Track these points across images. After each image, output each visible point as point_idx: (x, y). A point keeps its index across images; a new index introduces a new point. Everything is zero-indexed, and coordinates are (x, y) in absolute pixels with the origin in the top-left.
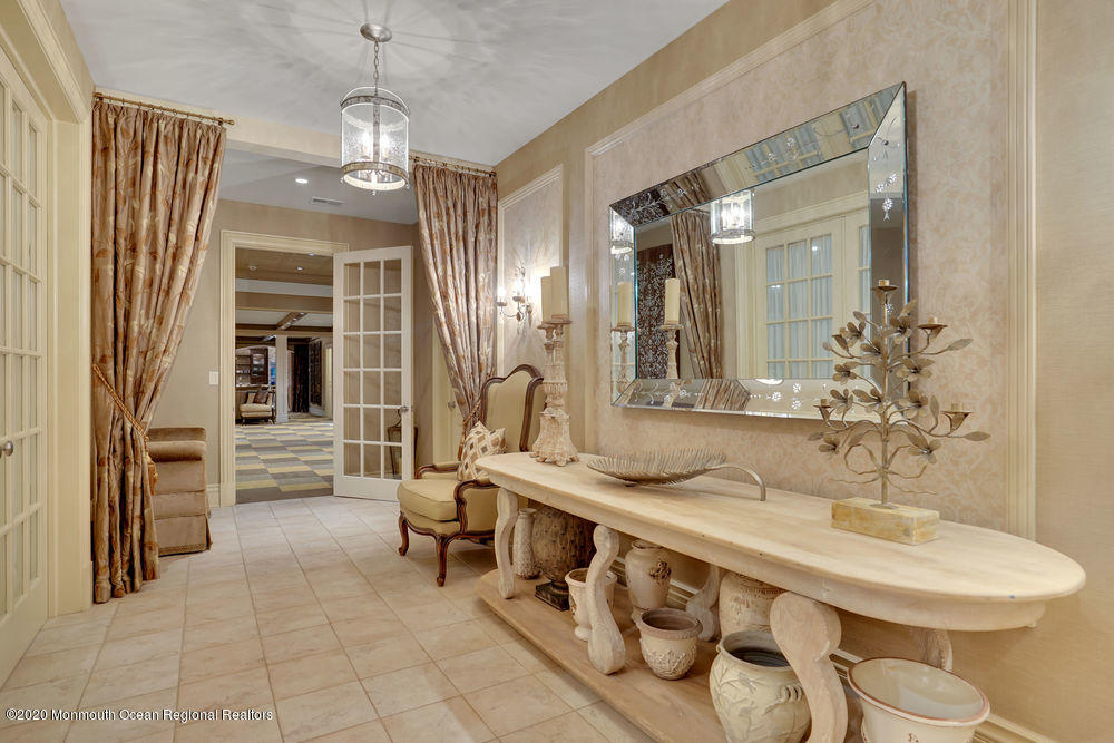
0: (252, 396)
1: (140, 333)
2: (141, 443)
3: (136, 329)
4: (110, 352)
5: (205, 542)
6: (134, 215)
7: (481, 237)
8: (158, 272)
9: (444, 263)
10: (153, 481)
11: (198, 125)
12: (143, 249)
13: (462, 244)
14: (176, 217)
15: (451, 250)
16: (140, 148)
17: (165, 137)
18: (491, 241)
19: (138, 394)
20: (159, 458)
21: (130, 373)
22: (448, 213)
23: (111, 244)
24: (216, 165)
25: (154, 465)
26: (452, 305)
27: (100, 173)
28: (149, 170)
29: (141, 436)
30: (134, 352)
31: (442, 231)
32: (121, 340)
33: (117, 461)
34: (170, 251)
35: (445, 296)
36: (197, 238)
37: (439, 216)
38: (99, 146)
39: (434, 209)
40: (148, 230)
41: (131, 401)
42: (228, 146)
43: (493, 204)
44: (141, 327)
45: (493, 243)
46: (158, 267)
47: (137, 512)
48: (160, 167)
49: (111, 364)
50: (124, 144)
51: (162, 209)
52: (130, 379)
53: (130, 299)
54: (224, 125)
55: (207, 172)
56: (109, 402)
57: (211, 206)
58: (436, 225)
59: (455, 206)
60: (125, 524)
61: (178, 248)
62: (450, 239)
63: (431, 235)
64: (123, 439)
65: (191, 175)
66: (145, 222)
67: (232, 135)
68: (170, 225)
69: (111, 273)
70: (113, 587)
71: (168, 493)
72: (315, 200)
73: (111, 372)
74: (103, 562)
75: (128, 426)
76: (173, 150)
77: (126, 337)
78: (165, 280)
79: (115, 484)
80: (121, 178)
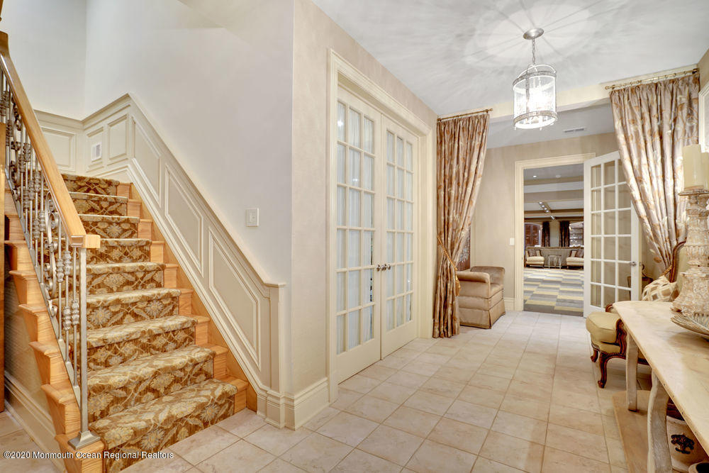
0: (574, 253)
1: (453, 220)
2: (453, 271)
3: (451, 219)
4: (443, 230)
5: (488, 324)
6: (451, 167)
7: (680, 127)
8: (460, 192)
9: (639, 155)
10: (457, 289)
11: (476, 117)
12: (454, 182)
13: (657, 138)
14: (467, 165)
15: (646, 144)
16: (453, 136)
17: (463, 128)
18: (691, 128)
19: (452, 249)
20: (461, 279)
21: (449, 239)
22: (642, 118)
23: (443, 182)
24: (484, 134)
25: (458, 282)
26: (647, 186)
27: (439, 153)
28: (456, 145)
29: (453, 268)
30: (450, 229)
31: (637, 133)
32: (447, 224)
33: (445, 278)
34: (465, 181)
35: (639, 180)
36: (476, 173)
37: (634, 121)
38: (439, 142)
39: (629, 118)
40: (456, 173)
41: (450, 251)
42: (491, 122)
43: (693, 96)
44: (453, 218)
45: (695, 129)
46: (460, 189)
47: (450, 302)
48: (460, 143)
49: (443, 235)
50: (447, 137)
51: (461, 162)
52: (449, 242)
53: (449, 205)
54: (489, 113)
55: (480, 139)
56: (442, 251)
57: (483, 155)
58: (631, 129)
59: (650, 111)
60: (445, 307)
61: (468, 179)
62: (645, 136)
63: (627, 138)
64: (447, 268)
65: (474, 142)
66: (454, 170)
67: (493, 116)
68: (465, 169)
69: (443, 196)
70: (440, 333)
71: (473, 296)
72: (566, 132)
73: (443, 239)
74: (437, 321)
75: (449, 263)
76: (466, 132)
77: (448, 223)
78: (463, 195)
79: (443, 289)
80: (447, 152)
